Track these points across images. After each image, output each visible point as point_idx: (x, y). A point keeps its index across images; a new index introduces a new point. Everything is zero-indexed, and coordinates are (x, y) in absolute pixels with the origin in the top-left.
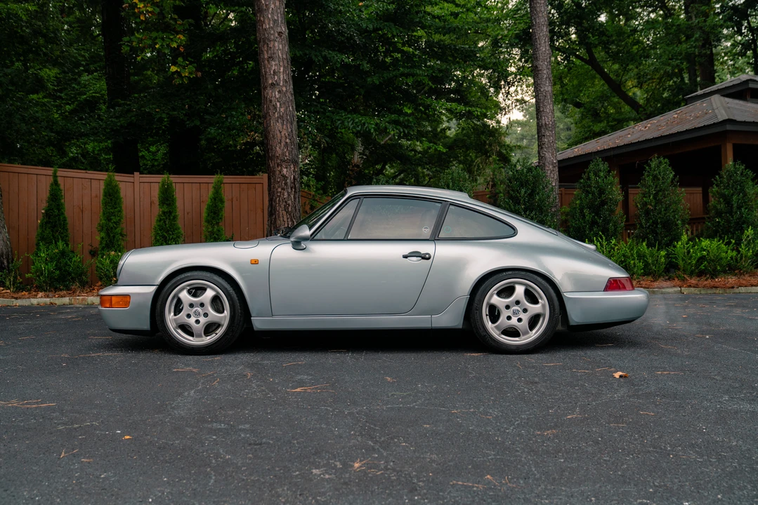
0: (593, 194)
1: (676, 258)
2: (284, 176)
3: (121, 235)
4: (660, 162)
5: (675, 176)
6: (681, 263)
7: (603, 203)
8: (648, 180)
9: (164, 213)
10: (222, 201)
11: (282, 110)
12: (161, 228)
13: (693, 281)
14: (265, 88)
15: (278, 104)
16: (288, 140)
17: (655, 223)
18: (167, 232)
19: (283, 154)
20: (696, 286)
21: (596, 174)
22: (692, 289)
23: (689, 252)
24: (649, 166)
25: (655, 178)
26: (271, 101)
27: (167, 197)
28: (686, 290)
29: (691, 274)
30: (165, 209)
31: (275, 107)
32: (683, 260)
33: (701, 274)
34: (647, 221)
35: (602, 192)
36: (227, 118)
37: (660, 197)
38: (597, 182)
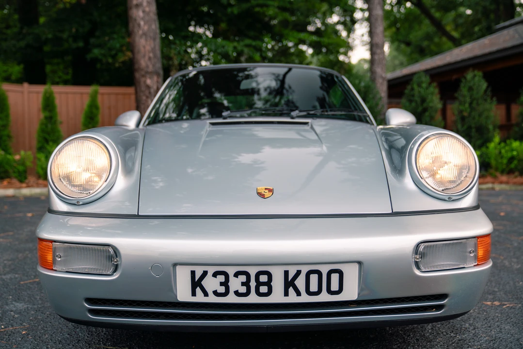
0: (416, 102)
1: (489, 158)
2: (148, 87)
3: (9, 137)
4: (475, 76)
5: (488, 87)
6: (493, 163)
7: (425, 110)
8: (464, 90)
9: (46, 118)
10: (97, 108)
11: (146, 28)
12: (43, 131)
13: (504, 178)
14: (131, 8)
15: (142, 23)
16: (151, 55)
17: (470, 128)
18: (48, 134)
19: (147, 67)
20: (507, 183)
21: (419, 85)
22: (504, 186)
23: (500, 153)
24: (465, 78)
25: (470, 89)
26: (135, 20)
27: (49, 104)
28: (498, 187)
29: (502, 172)
30: (47, 114)
31: (139, 25)
32: (496, 160)
33: (510, 172)
34: (463, 126)
35: (423, 100)
36: (109, 40)
37: (474, 105)
38: (419, 92)
